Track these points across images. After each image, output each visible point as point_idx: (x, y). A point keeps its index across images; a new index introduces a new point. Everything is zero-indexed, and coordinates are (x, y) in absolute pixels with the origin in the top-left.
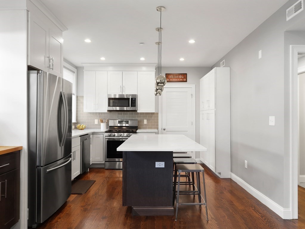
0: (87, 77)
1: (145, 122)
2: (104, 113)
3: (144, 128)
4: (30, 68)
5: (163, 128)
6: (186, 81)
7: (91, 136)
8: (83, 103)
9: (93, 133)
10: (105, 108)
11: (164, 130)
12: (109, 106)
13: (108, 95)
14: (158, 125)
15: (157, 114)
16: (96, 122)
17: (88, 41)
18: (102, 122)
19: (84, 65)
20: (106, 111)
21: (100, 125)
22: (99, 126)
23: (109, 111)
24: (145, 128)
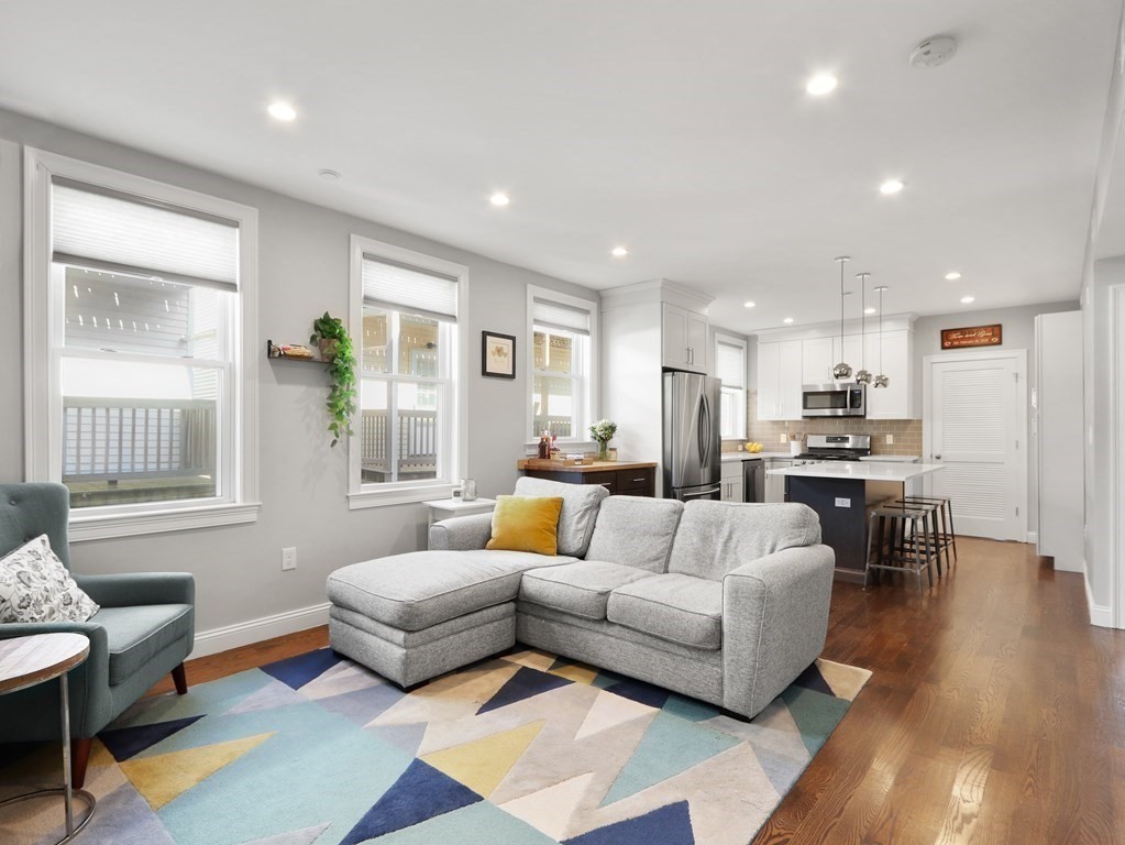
0: (763, 354)
1: (890, 439)
2: (797, 421)
3: (884, 453)
4: (665, 370)
5: (936, 453)
6: (1000, 343)
7: (767, 464)
8: (756, 403)
9: (773, 459)
10: (796, 412)
11: (938, 458)
12: (805, 407)
13: (803, 386)
14: (920, 447)
15: (920, 421)
16: (783, 438)
17: (750, 305)
18: (794, 438)
19: (756, 333)
20: (800, 418)
21: (789, 445)
22: (787, 447)
23: (805, 417)
24: (890, 453)
